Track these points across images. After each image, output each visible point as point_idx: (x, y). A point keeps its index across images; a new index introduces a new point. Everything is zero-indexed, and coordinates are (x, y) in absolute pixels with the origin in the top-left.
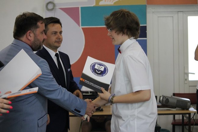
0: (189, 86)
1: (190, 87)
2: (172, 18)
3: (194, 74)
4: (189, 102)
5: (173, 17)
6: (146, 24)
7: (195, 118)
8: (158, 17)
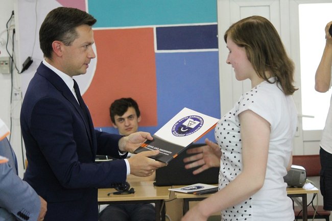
0: (304, 141)
1: (305, 143)
2: (267, 8)
3: (313, 117)
4: (303, 173)
5: (269, 6)
6: (217, 21)
7: (315, 203)
8: (240, 7)
